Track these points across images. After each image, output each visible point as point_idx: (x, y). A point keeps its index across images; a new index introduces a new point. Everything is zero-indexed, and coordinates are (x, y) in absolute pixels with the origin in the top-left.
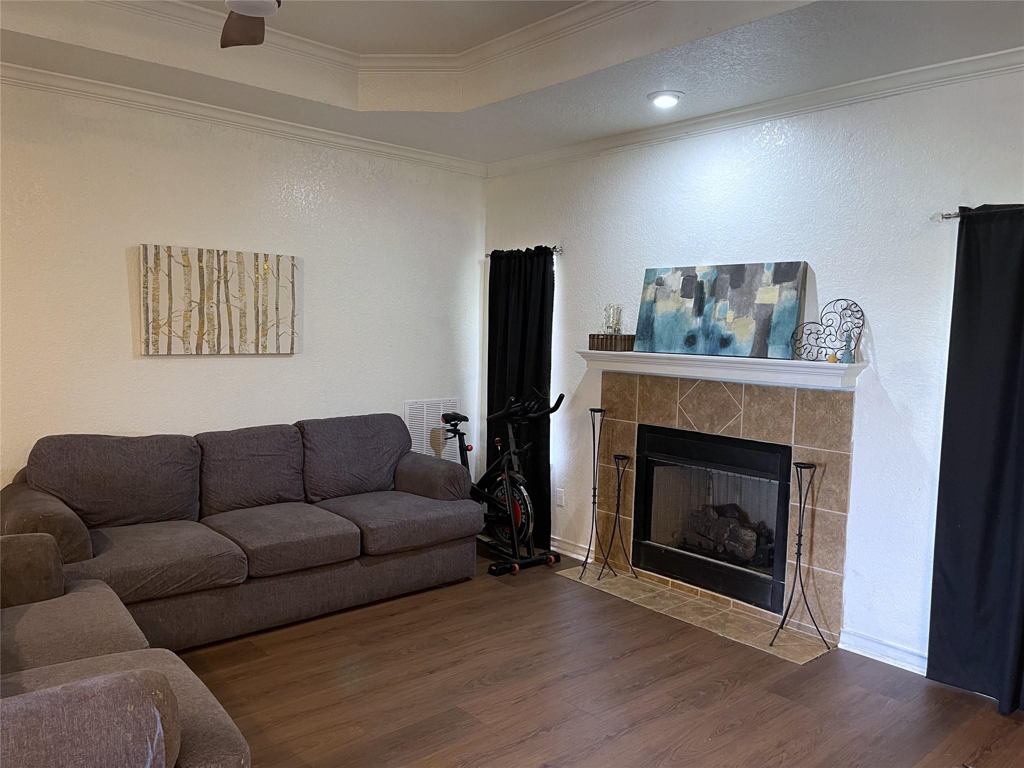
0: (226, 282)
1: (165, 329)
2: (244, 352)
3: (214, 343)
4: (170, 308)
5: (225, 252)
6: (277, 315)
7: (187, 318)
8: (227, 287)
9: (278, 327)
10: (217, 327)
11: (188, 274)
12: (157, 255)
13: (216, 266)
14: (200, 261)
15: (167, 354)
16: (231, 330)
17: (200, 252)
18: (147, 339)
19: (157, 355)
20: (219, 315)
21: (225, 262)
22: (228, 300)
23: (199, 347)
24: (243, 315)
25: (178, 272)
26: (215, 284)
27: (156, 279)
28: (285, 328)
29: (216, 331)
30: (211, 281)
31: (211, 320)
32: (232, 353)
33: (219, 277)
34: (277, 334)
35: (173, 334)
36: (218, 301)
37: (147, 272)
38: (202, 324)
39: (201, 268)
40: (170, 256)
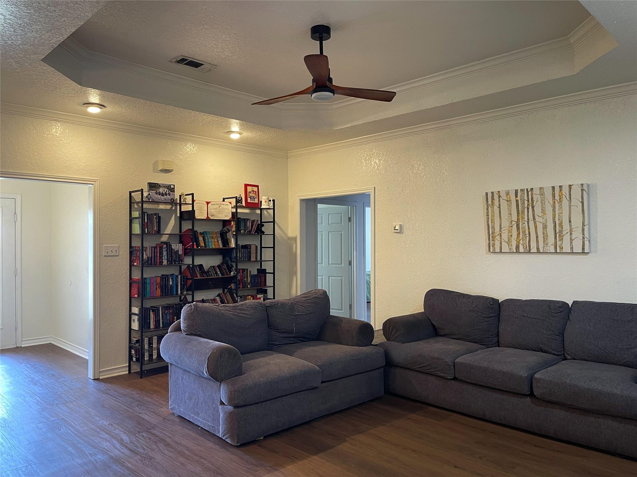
0: (533, 207)
1: (498, 237)
2: (546, 251)
3: (526, 245)
4: (500, 226)
5: (532, 189)
6: (570, 226)
7: (510, 231)
8: (533, 210)
9: (571, 234)
10: (528, 235)
11: (509, 206)
12: (493, 196)
13: (526, 198)
14: (516, 197)
15: (499, 252)
16: (537, 237)
17: (516, 191)
18: (489, 243)
19: (494, 252)
20: (529, 228)
21: (532, 195)
22: (534, 219)
23: (517, 247)
24: (545, 227)
25: (504, 204)
26: (526, 209)
27: (493, 210)
28: (577, 234)
29: (528, 238)
30: (523, 208)
31: (524, 232)
32: (538, 252)
33: (528, 205)
34: (571, 239)
35: (503, 240)
36: (528, 219)
37: (488, 207)
38: (518, 234)
39: (517, 201)
40: (499, 197)
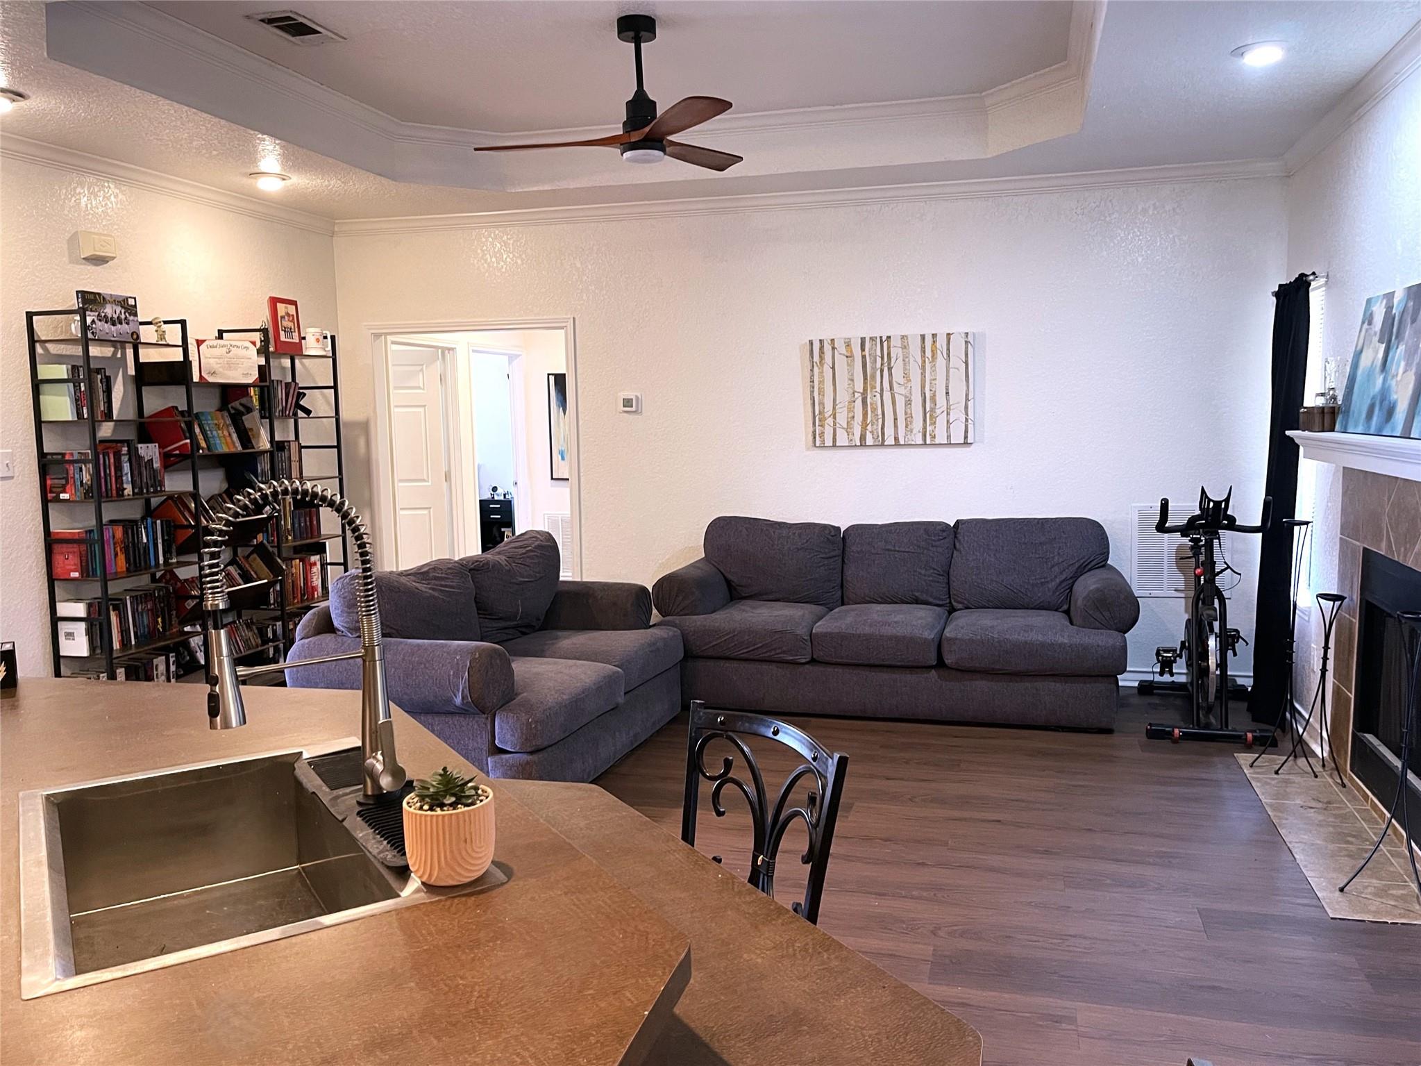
0: (890, 369)
1: (830, 421)
2: (909, 443)
3: (878, 433)
4: (835, 400)
5: (889, 337)
6: (948, 401)
7: (851, 410)
8: (890, 375)
9: (948, 414)
10: (881, 416)
11: (851, 365)
12: (822, 348)
13: (879, 353)
14: (863, 349)
15: (832, 445)
16: (896, 419)
17: (863, 340)
18: (814, 433)
19: (823, 447)
20: (882, 405)
21: (889, 347)
22: (891, 388)
23: (863, 438)
24: (908, 402)
25: (841, 362)
26: (878, 373)
27: (821, 373)
28: (957, 414)
29: (880, 421)
30: (874, 369)
31: (874, 410)
32: (897, 444)
33: (882, 364)
34: (948, 421)
35: (838, 425)
36: (882, 390)
37: (813, 366)
38: (865, 415)
39: (864, 357)
40: (833, 348)
